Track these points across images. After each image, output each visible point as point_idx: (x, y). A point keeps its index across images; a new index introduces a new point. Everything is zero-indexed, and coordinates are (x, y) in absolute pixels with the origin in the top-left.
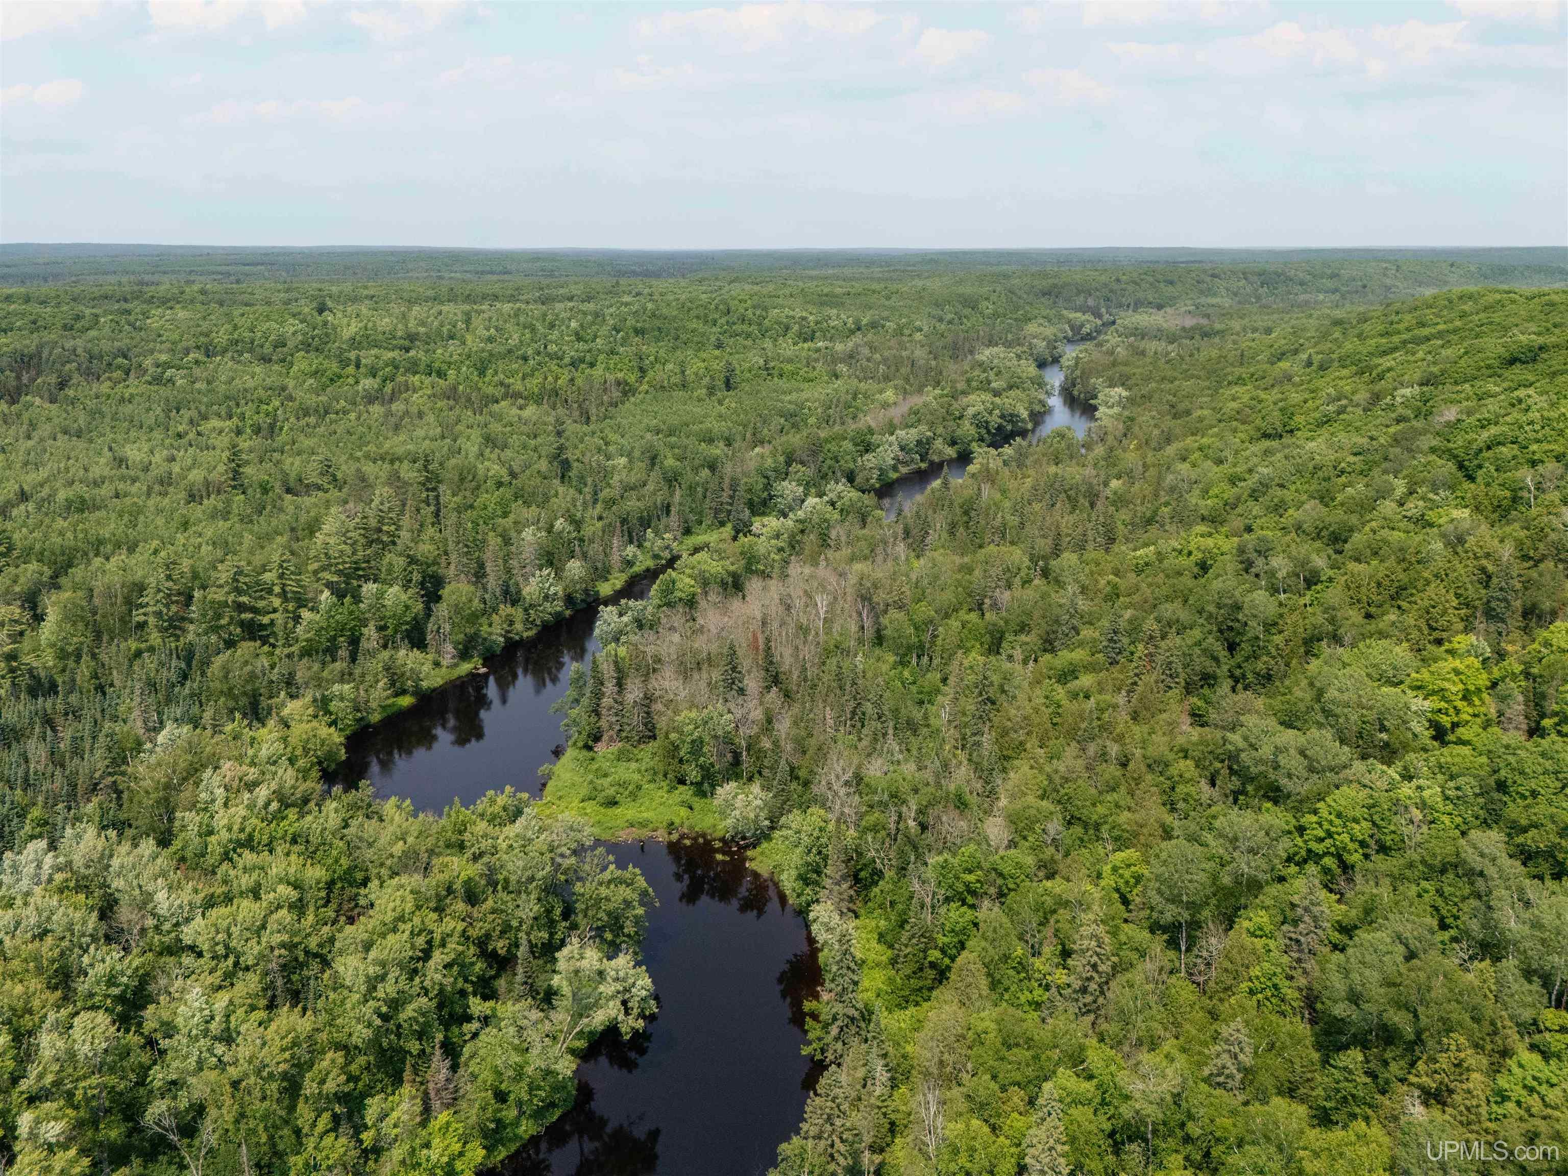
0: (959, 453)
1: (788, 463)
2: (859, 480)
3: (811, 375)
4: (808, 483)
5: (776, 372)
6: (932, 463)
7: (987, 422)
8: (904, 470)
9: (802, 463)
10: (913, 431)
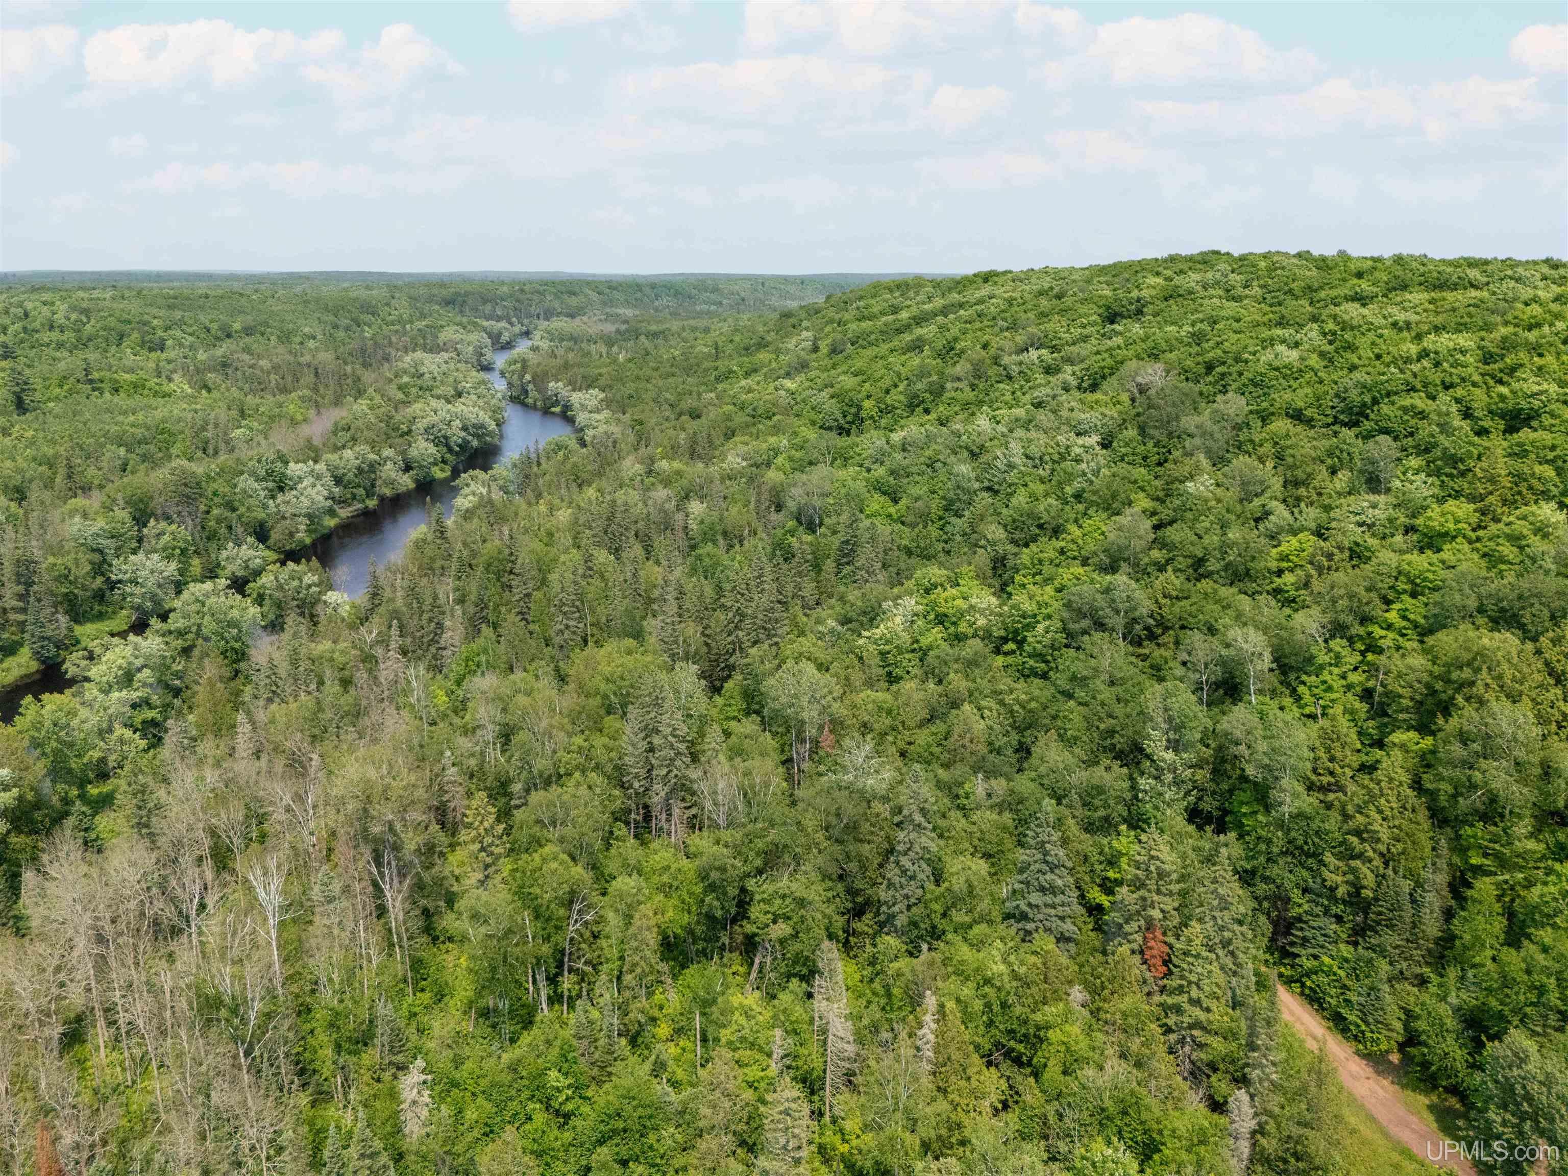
0: (417, 481)
1: (141, 520)
2: (275, 536)
3: (166, 388)
4: (183, 551)
5: (106, 386)
6: (382, 499)
7: (446, 437)
8: (345, 513)
9: (168, 518)
10: (348, 453)
